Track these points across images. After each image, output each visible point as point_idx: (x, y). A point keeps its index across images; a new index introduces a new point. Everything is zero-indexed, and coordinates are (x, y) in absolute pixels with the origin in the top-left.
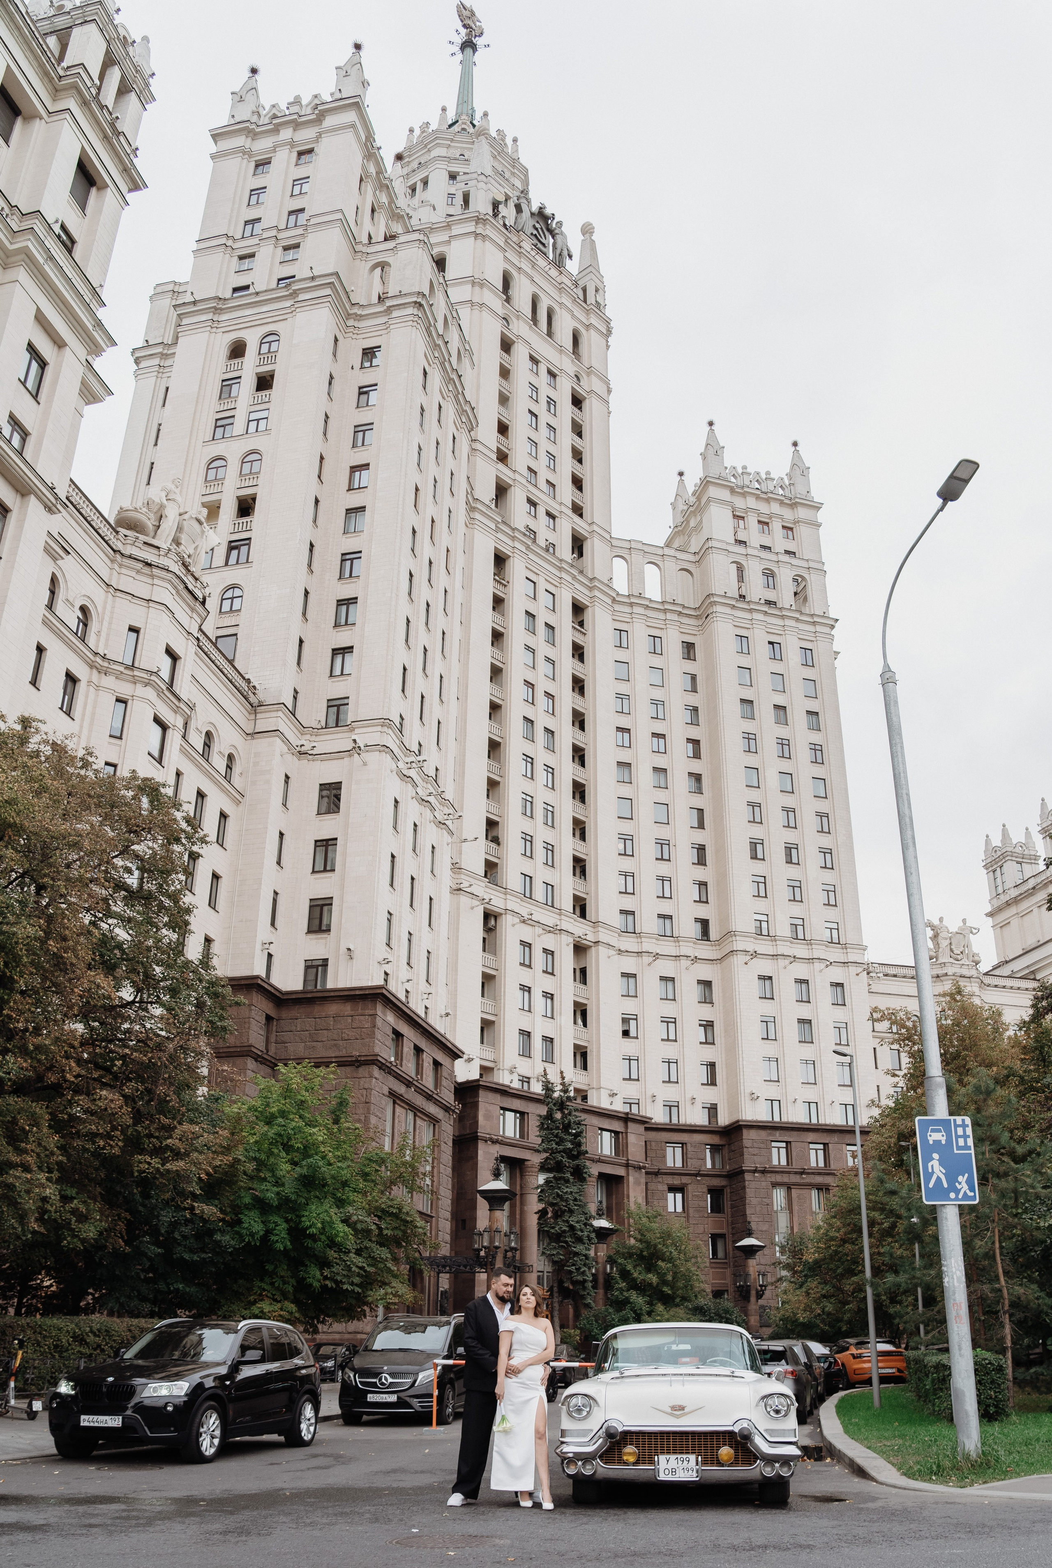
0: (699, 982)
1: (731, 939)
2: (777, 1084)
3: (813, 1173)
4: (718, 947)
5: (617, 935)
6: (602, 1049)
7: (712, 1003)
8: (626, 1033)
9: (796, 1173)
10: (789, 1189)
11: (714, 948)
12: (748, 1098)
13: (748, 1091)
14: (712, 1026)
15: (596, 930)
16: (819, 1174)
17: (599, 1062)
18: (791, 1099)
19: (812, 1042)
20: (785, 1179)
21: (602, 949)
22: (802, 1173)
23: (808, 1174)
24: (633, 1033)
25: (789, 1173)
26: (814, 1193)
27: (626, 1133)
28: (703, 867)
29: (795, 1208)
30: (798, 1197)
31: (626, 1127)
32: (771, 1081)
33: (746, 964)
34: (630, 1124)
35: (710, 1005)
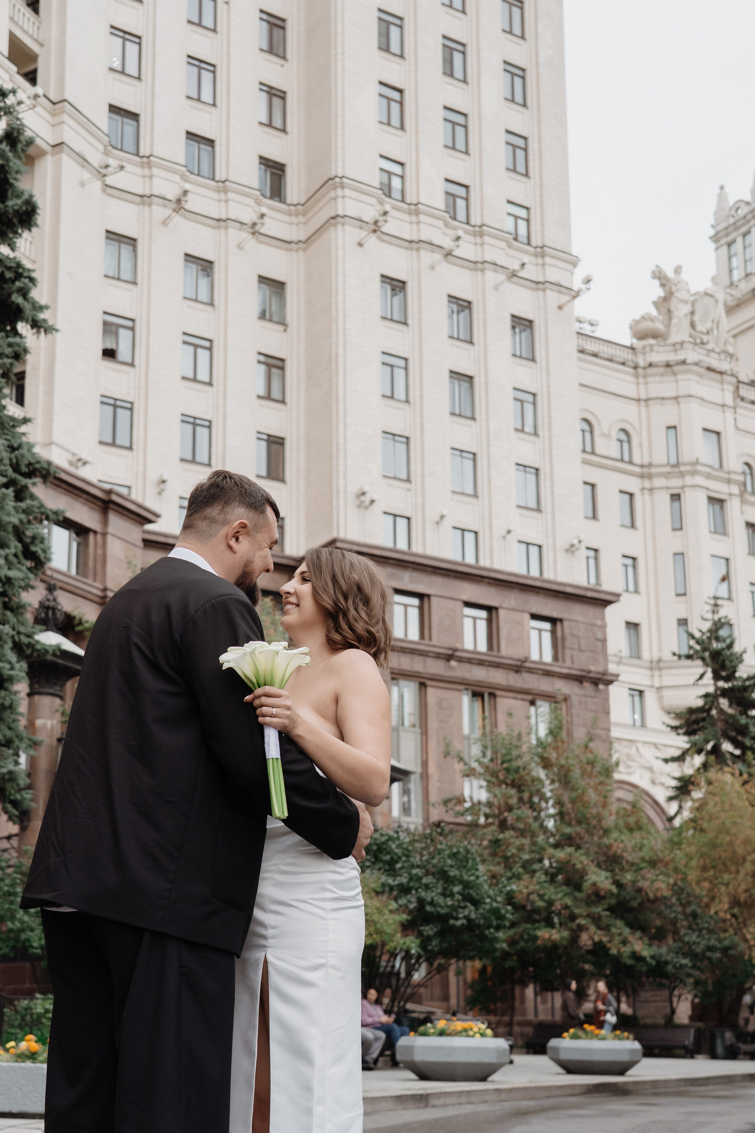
0: (263, 279)
1: (332, 194)
2: (406, 485)
3: (469, 661)
4: (301, 219)
5: (101, 148)
6: (58, 365)
7: (283, 323)
8: (109, 354)
9: (438, 656)
10: (423, 685)
11: (294, 219)
12: (352, 502)
13: (353, 489)
14: (282, 368)
15: (58, 119)
16: (481, 663)
17: (50, 391)
18: (432, 515)
19: (473, 419)
20: (417, 665)
21: (66, 160)
22: (449, 658)
23: (460, 660)
24: (123, 352)
25: (424, 654)
26: (466, 699)
27: (104, 534)
28: (280, 61)
29: (433, 725)
30: (439, 704)
31: (105, 522)
32: (395, 478)
33: (360, 245)
34: (114, 519)
35: (280, 328)
